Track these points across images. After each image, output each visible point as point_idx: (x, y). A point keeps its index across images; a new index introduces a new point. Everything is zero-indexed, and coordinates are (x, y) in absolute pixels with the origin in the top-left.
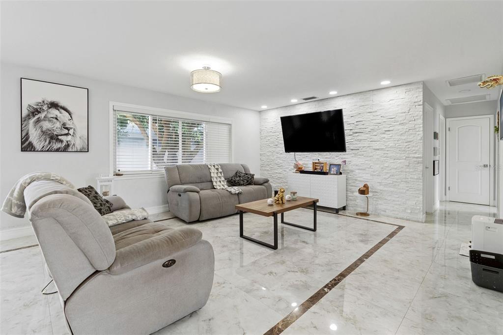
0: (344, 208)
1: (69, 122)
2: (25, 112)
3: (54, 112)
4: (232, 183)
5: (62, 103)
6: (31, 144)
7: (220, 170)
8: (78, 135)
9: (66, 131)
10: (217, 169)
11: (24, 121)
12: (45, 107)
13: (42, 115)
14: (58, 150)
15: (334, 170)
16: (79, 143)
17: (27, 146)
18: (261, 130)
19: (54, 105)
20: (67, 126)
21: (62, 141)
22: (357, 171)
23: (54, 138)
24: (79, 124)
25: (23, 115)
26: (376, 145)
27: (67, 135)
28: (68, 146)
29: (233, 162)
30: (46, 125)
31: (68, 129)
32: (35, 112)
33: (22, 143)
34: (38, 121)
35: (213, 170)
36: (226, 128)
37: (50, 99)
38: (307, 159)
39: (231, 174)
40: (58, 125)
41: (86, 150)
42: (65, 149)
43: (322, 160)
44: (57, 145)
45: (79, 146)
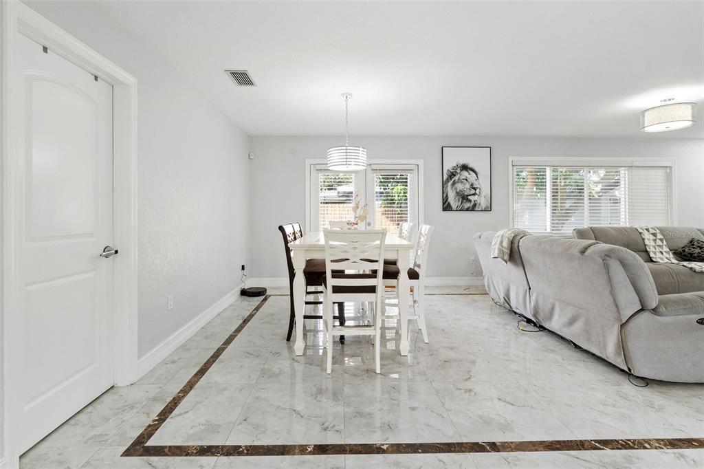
1: (475, 182)
2: (445, 177)
3: (465, 174)
4: (683, 254)
5: (471, 165)
6: (449, 204)
7: (659, 236)
8: (483, 194)
9: (473, 191)
10: (654, 235)
11: (444, 184)
12: (458, 171)
13: (456, 178)
14: (467, 210)
16: (483, 202)
17: (447, 207)
19: (465, 168)
20: (474, 186)
21: (470, 201)
23: (465, 198)
24: (483, 184)
25: (444, 179)
27: (474, 194)
28: (475, 205)
29: (676, 224)
30: (459, 186)
31: (475, 189)
32: (452, 175)
33: (444, 204)
34: (454, 183)
35: (647, 236)
37: (462, 162)
39: (681, 243)
40: (468, 186)
41: (488, 209)
42: (473, 209)
44: (467, 205)
45: (483, 206)
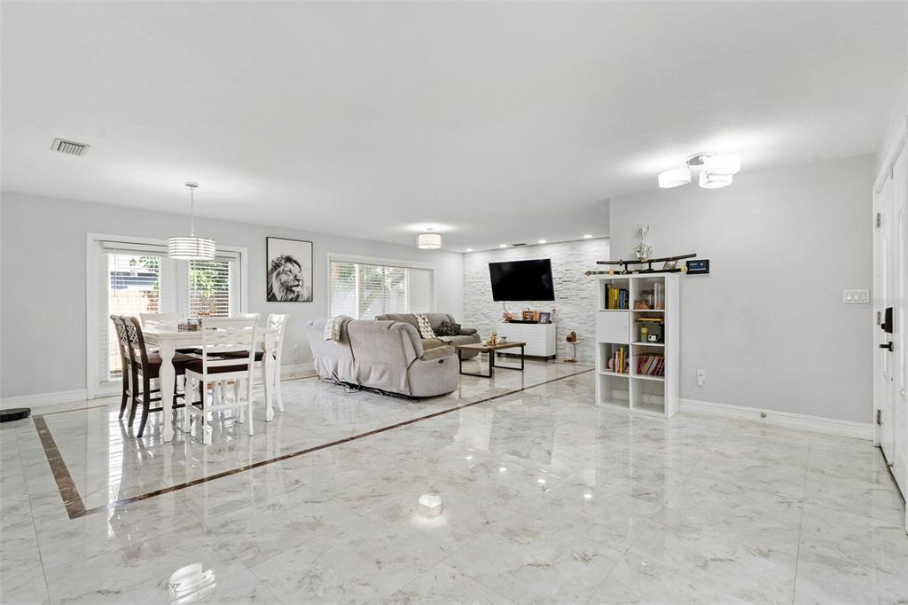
0: (554, 357)
1: (299, 274)
2: (270, 267)
3: (289, 266)
4: (438, 332)
5: (294, 258)
6: (274, 295)
7: (427, 320)
8: (305, 285)
9: (297, 283)
10: (424, 319)
11: (268, 275)
12: (283, 262)
13: (281, 269)
14: (291, 300)
15: (544, 319)
16: (305, 293)
17: (271, 298)
18: (465, 276)
19: (289, 260)
20: (298, 278)
21: (294, 292)
22: (566, 320)
23: (289, 289)
24: (305, 276)
25: (269, 269)
26: (583, 294)
27: (297, 286)
28: (298, 296)
29: (436, 312)
30: (284, 278)
31: (298, 281)
32: (277, 266)
33: (268, 294)
34: (279, 274)
35: (420, 320)
36: (427, 274)
37: (286, 254)
38: (517, 308)
39: (438, 324)
40: (292, 277)
41: (310, 300)
42: (296, 300)
43: (531, 309)
44: (291, 296)
45: (305, 297)
